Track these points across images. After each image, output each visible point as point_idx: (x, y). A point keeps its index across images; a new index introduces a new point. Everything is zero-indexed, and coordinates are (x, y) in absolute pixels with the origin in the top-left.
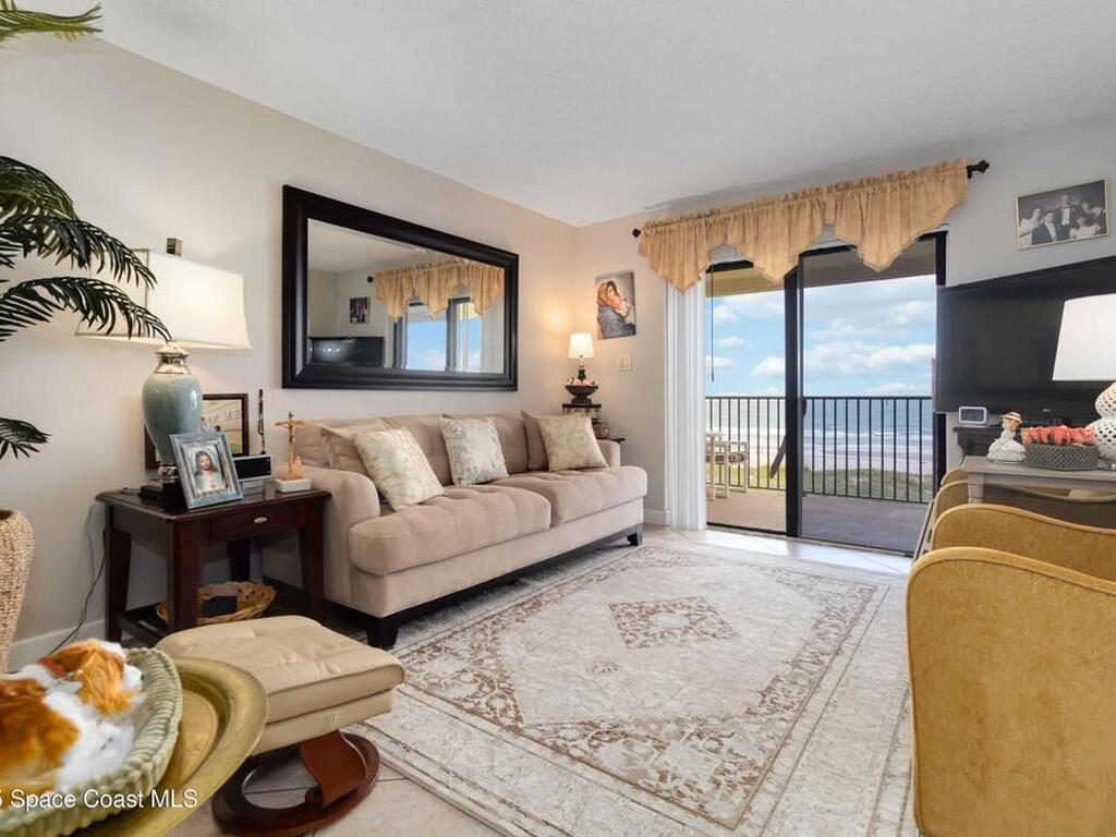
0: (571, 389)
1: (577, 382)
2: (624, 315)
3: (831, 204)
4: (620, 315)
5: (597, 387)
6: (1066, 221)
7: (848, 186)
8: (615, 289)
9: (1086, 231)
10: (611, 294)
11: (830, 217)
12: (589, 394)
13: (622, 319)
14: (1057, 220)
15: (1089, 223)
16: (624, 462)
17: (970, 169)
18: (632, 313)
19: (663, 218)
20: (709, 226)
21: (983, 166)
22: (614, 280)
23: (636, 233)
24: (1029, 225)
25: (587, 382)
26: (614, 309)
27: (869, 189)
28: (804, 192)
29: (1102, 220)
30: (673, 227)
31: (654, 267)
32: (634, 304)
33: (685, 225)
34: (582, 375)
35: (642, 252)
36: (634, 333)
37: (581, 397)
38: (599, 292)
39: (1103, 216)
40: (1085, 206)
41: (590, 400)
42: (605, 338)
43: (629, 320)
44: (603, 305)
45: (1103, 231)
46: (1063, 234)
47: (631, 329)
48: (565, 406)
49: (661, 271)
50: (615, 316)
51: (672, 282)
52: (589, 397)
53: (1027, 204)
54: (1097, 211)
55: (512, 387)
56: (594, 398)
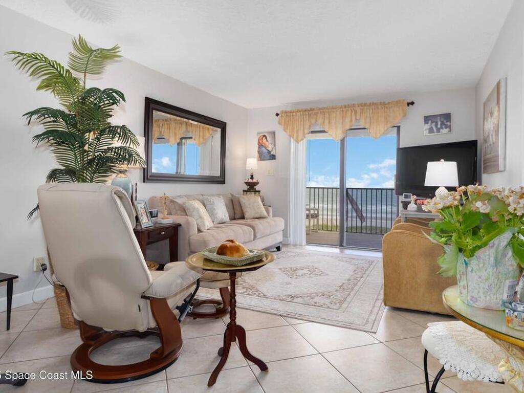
0: (247, 183)
1: (250, 180)
2: (270, 150)
3: (359, 111)
4: (268, 150)
5: (258, 183)
6: (439, 126)
7: (365, 105)
8: (266, 138)
9: (445, 131)
10: (265, 140)
11: (358, 117)
12: (256, 186)
13: (269, 152)
14: (436, 126)
15: (446, 128)
16: (274, 216)
17: (408, 104)
18: (274, 150)
19: (289, 109)
20: (310, 115)
21: (412, 103)
22: (266, 135)
23: (277, 115)
24: (428, 126)
25: (255, 180)
26: (266, 148)
27: (373, 107)
28: (349, 105)
29: (450, 127)
30: (294, 114)
31: (285, 130)
32: (275, 146)
33: (299, 113)
34: (252, 177)
35: (280, 123)
36: (275, 159)
37: (251, 187)
38: (259, 140)
39: (450, 125)
40: (445, 121)
41: (255, 189)
42: (261, 160)
43: (273, 153)
44: (260, 145)
45: (450, 131)
46: (438, 130)
47: (273, 157)
48: (244, 191)
49: (288, 132)
50: (266, 151)
51: (293, 138)
52: (255, 187)
53: (427, 119)
54: (448, 123)
55: (223, 182)
56: (257, 188)
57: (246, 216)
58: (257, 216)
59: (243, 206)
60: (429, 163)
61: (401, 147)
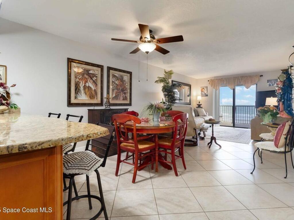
0: (198, 105)
1: (199, 104)
3: (240, 79)
6: (273, 83)
7: (243, 77)
10: (203, 90)
11: (240, 81)
13: (205, 94)
14: (272, 83)
16: (209, 115)
17: (260, 76)
19: (213, 79)
20: (221, 81)
21: (262, 76)
22: (204, 88)
23: (208, 81)
24: (268, 84)
25: (201, 104)
26: (204, 92)
27: (246, 77)
28: (236, 77)
30: (215, 80)
31: (212, 86)
32: (207, 91)
33: (217, 80)
34: (199, 102)
35: (209, 84)
37: (199, 106)
38: (201, 90)
40: (275, 82)
42: (202, 96)
43: (207, 94)
44: (202, 91)
46: (273, 85)
47: (207, 95)
48: (197, 107)
49: (213, 87)
51: (214, 88)
55: (190, 104)
56: (201, 106)
57: (200, 115)
58: (204, 115)
59: (198, 112)
60: (267, 98)
61: (258, 91)
